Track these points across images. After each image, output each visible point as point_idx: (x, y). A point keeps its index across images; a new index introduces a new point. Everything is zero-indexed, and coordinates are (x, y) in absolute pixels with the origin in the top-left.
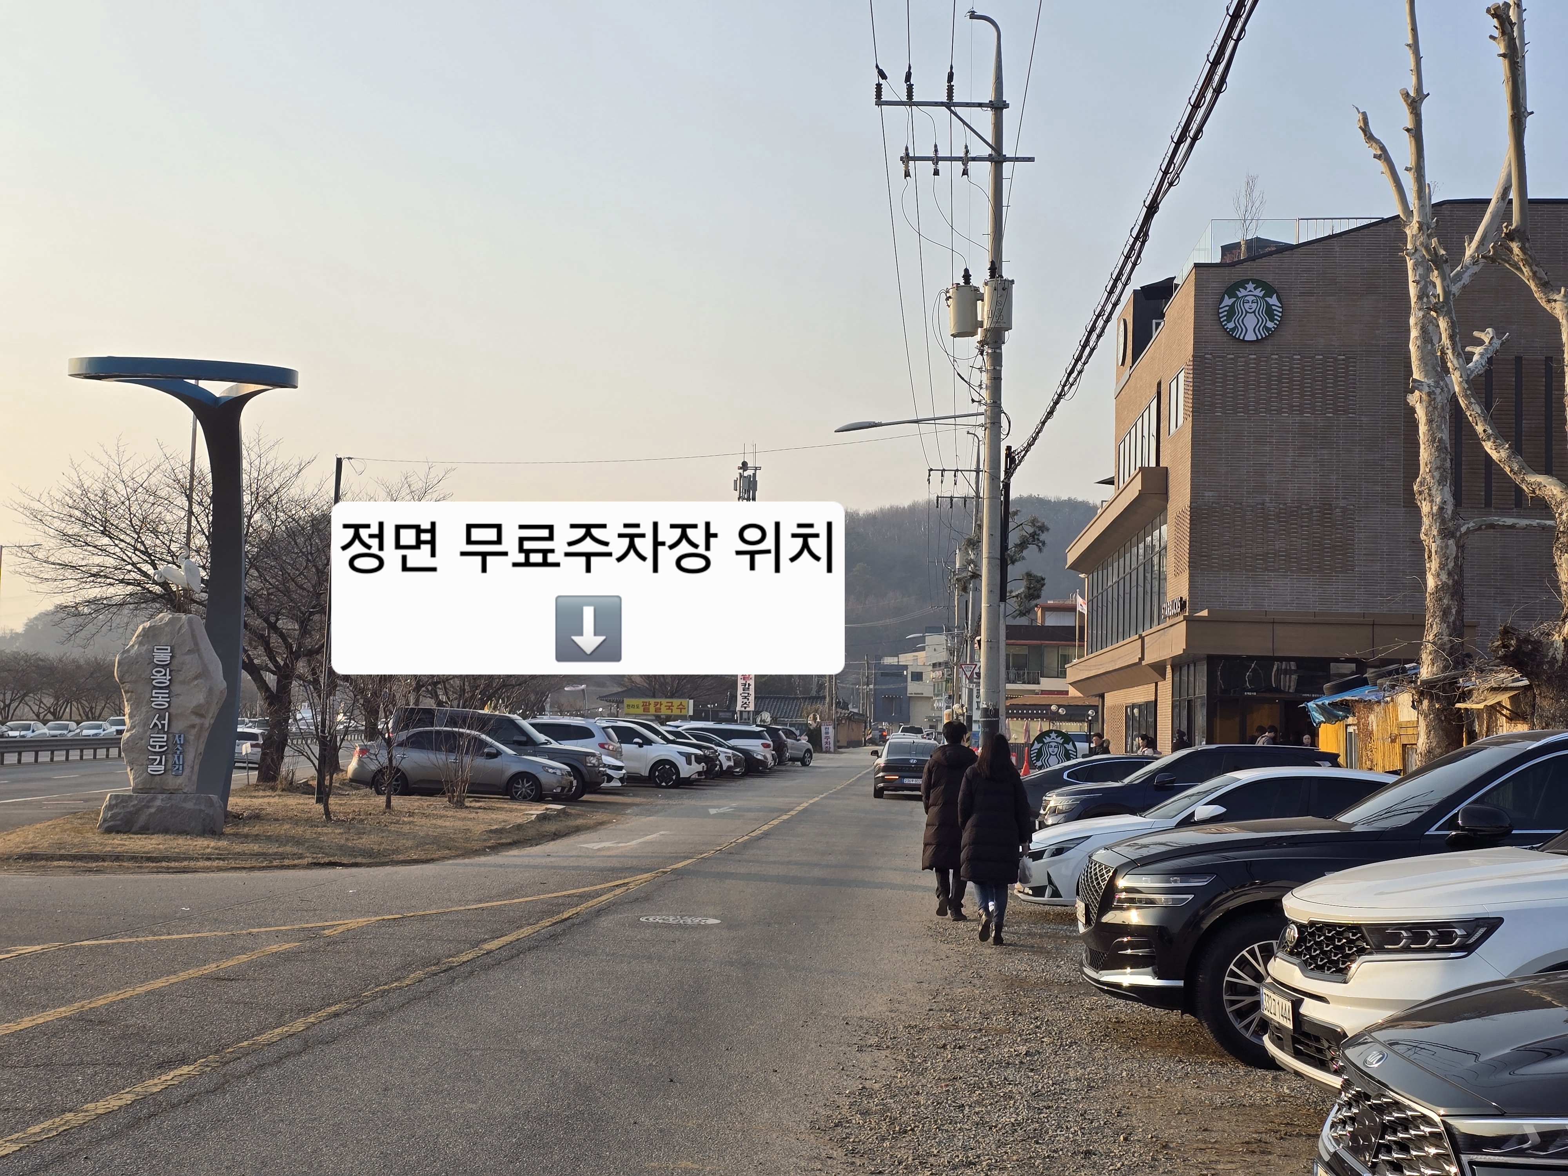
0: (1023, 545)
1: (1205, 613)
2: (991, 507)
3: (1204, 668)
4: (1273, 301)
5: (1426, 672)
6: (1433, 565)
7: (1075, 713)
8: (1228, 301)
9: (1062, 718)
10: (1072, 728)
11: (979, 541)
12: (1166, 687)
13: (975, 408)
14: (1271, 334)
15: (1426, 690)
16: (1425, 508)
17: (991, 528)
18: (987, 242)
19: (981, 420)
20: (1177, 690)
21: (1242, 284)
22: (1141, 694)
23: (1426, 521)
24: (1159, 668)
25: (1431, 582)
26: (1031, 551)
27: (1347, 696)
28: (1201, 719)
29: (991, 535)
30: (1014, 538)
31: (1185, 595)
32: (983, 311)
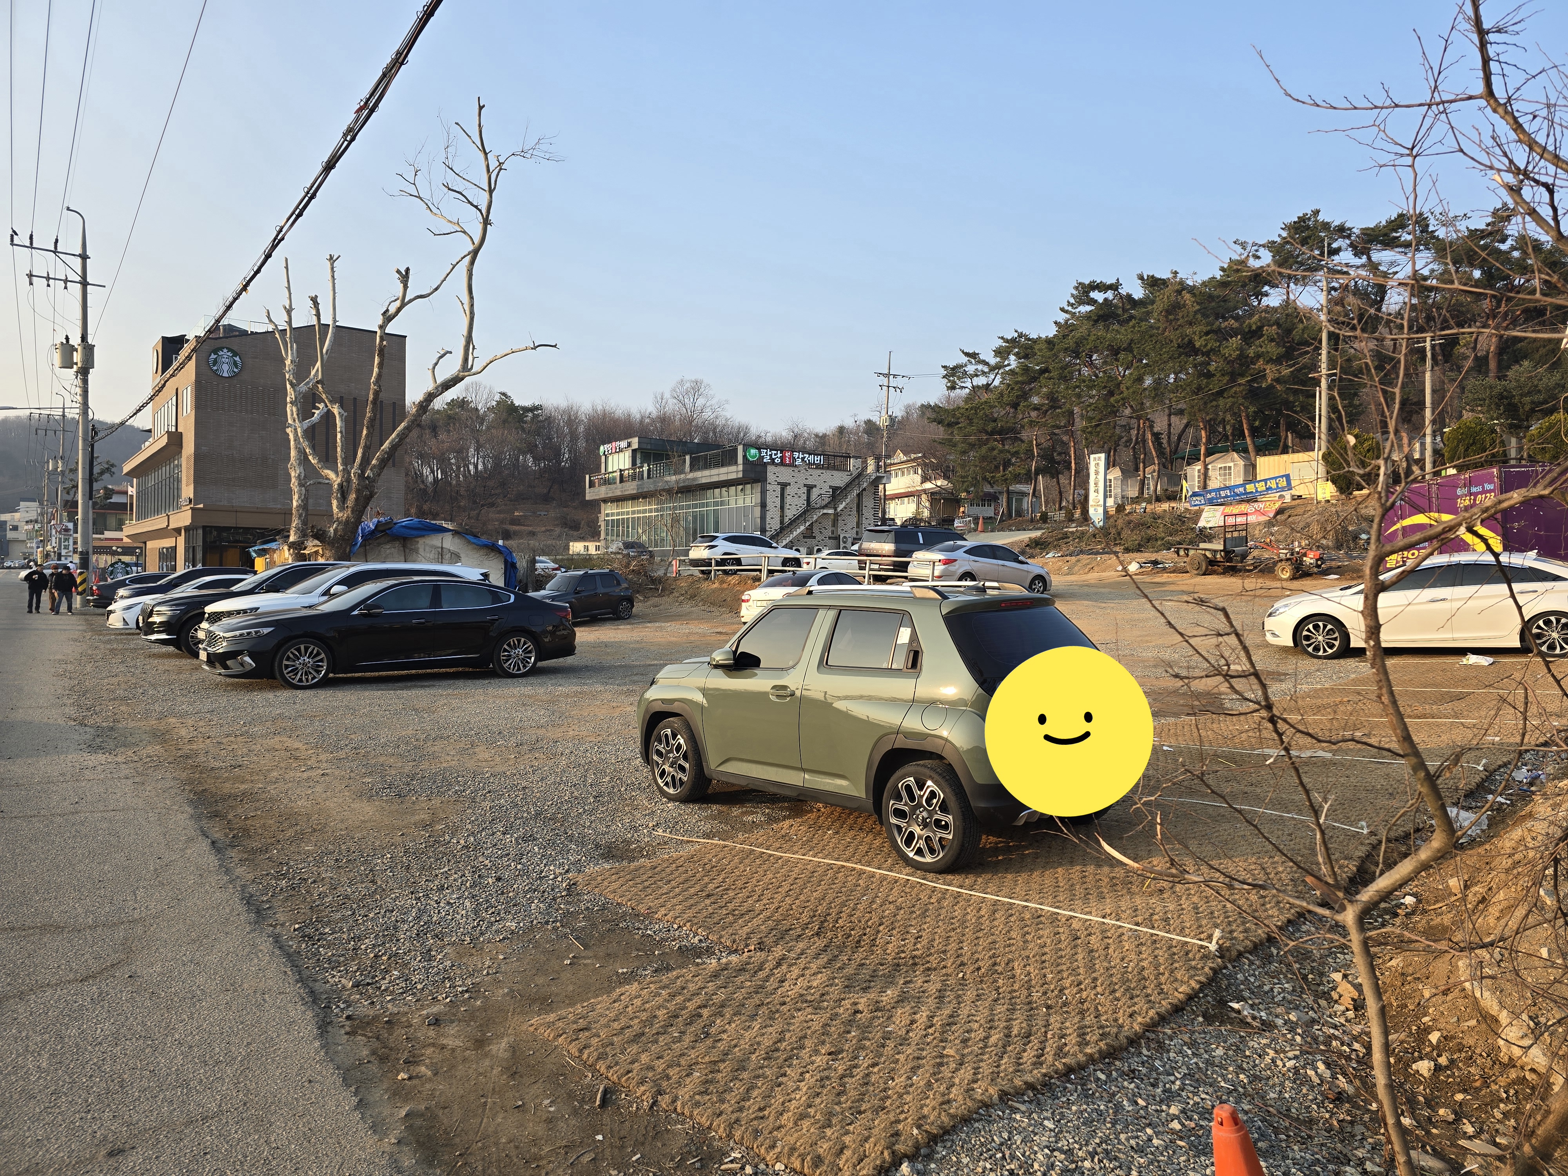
0: (102, 473)
1: (201, 506)
2: (83, 454)
3: (200, 531)
4: (237, 359)
5: (292, 538)
6: (296, 497)
7: (128, 551)
8: (213, 356)
9: (119, 554)
10: (126, 559)
11: (77, 469)
12: (181, 540)
13: (74, 405)
14: (236, 374)
15: (292, 546)
16: (293, 474)
17: (83, 464)
18: (79, 323)
19: (77, 411)
20: (187, 541)
21: (221, 349)
22: (168, 543)
23: (293, 480)
24: (178, 531)
25: (295, 504)
26: (106, 476)
27: (265, 547)
28: (199, 556)
29: (84, 468)
30: (96, 470)
31: (192, 496)
32: (77, 357)
